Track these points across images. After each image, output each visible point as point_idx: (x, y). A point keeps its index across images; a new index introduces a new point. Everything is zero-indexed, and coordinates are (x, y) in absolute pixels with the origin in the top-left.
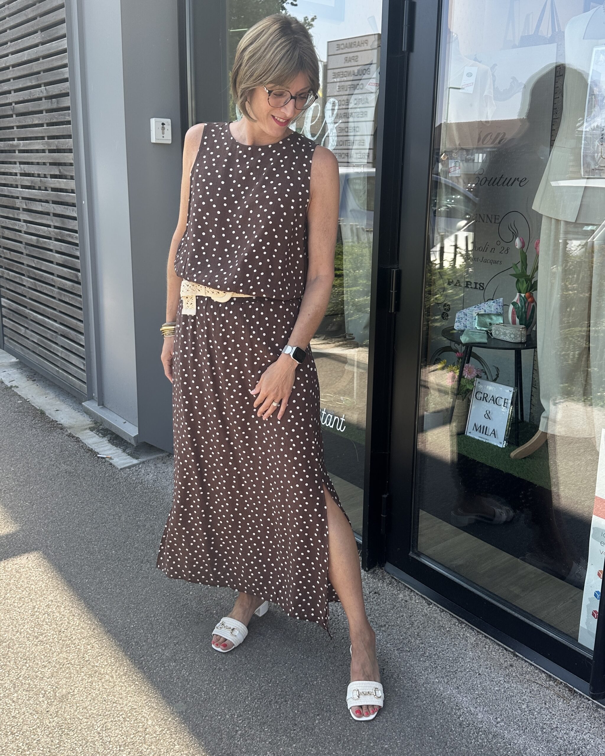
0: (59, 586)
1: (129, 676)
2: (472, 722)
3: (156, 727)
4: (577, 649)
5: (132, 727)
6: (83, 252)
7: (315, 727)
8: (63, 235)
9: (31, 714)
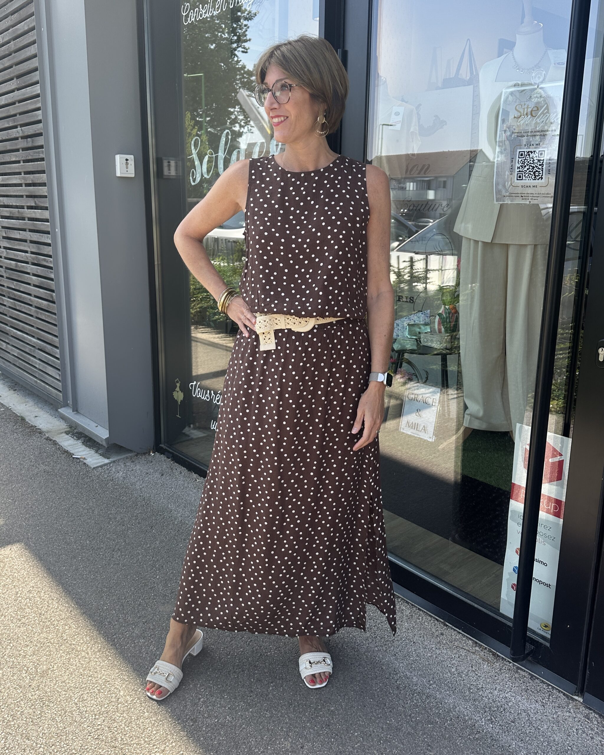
0: (40, 574)
1: (103, 652)
2: (407, 685)
3: (128, 697)
4: (499, 618)
5: (106, 697)
6: (57, 274)
7: (269, 693)
8: (39, 260)
9: (15, 688)
